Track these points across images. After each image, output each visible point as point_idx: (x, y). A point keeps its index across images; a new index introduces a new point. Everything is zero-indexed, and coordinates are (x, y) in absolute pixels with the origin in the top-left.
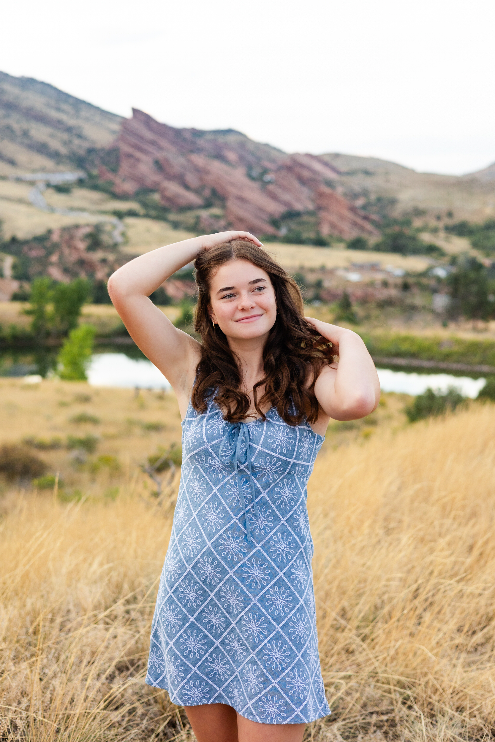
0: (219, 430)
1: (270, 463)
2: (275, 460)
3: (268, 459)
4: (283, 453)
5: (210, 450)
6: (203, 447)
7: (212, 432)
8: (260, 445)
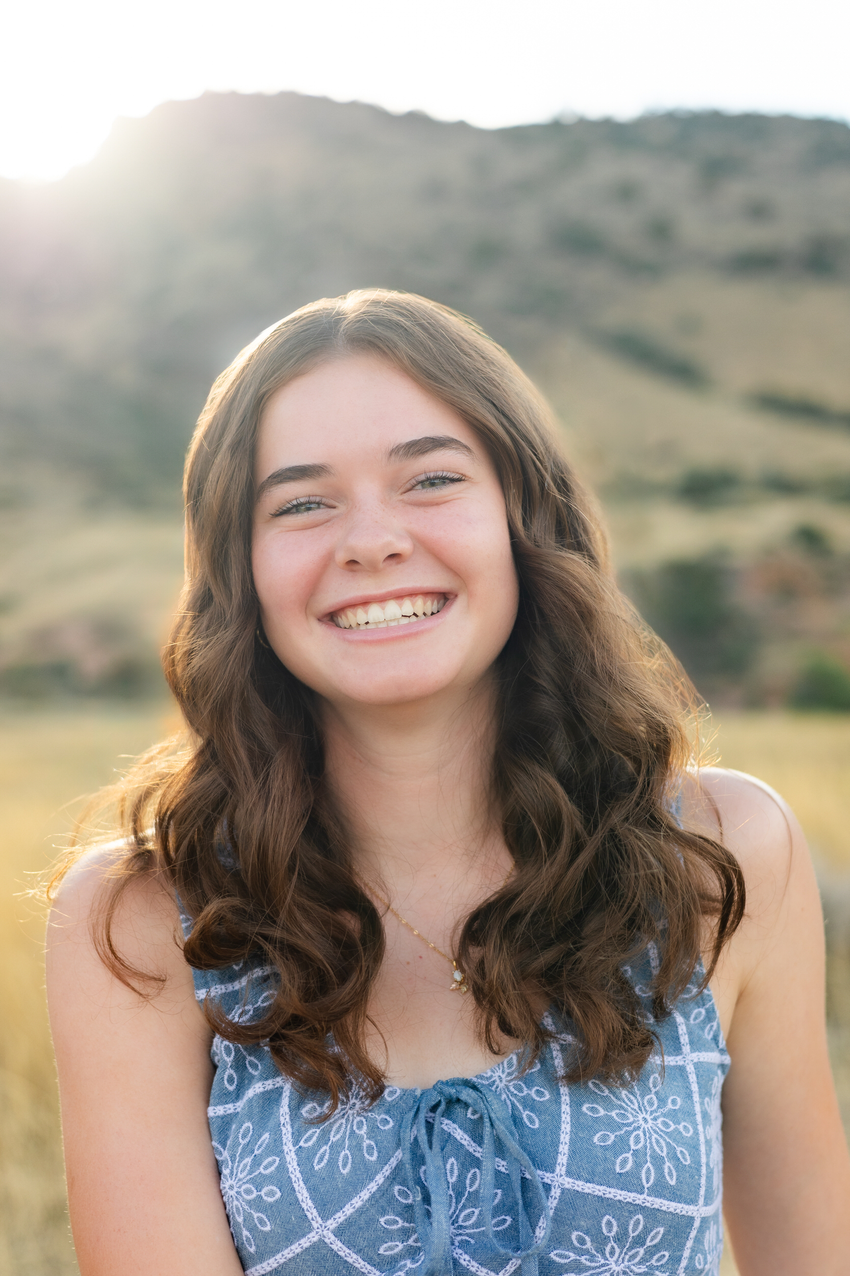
0: (359, 1147)
1: (620, 1238)
2: (637, 1223)
3: (609, 1224)
4: (666, 1186)
5: (337, 1246)
6: (305, 1243)
7: (332, 1162)
8: (561, 1169)
